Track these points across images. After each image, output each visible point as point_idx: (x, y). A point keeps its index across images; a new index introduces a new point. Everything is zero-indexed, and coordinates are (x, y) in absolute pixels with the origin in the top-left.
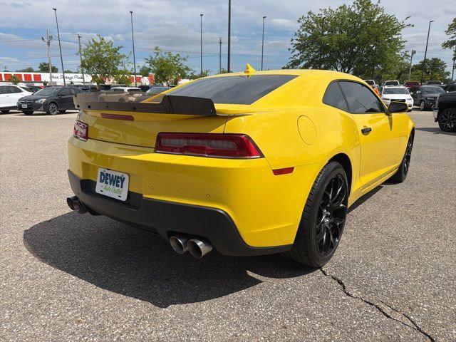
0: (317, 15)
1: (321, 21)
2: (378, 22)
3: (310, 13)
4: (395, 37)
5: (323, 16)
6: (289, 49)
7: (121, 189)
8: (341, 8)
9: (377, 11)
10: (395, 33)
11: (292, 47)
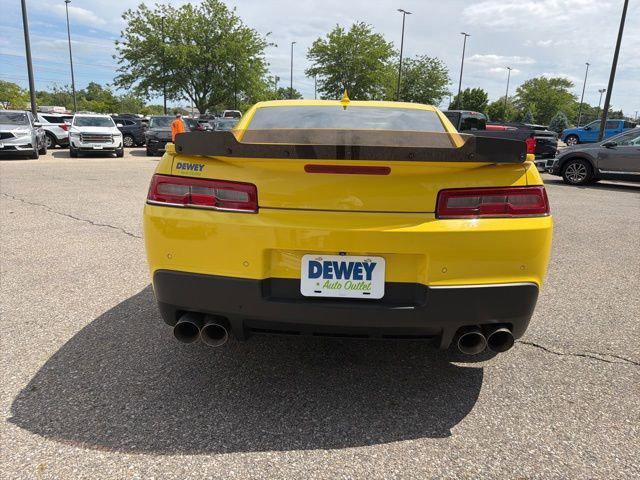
0: (153, 12)
1: (159, 23)
2: (236, 34)
3: (142, 7)
4: (257, 56)
5: (162, 15)
6: (114, 57)
7: (367, 282)
8: (184, 7)
9: (234, 20)
10: (256, 52)
11: (117, 53)
